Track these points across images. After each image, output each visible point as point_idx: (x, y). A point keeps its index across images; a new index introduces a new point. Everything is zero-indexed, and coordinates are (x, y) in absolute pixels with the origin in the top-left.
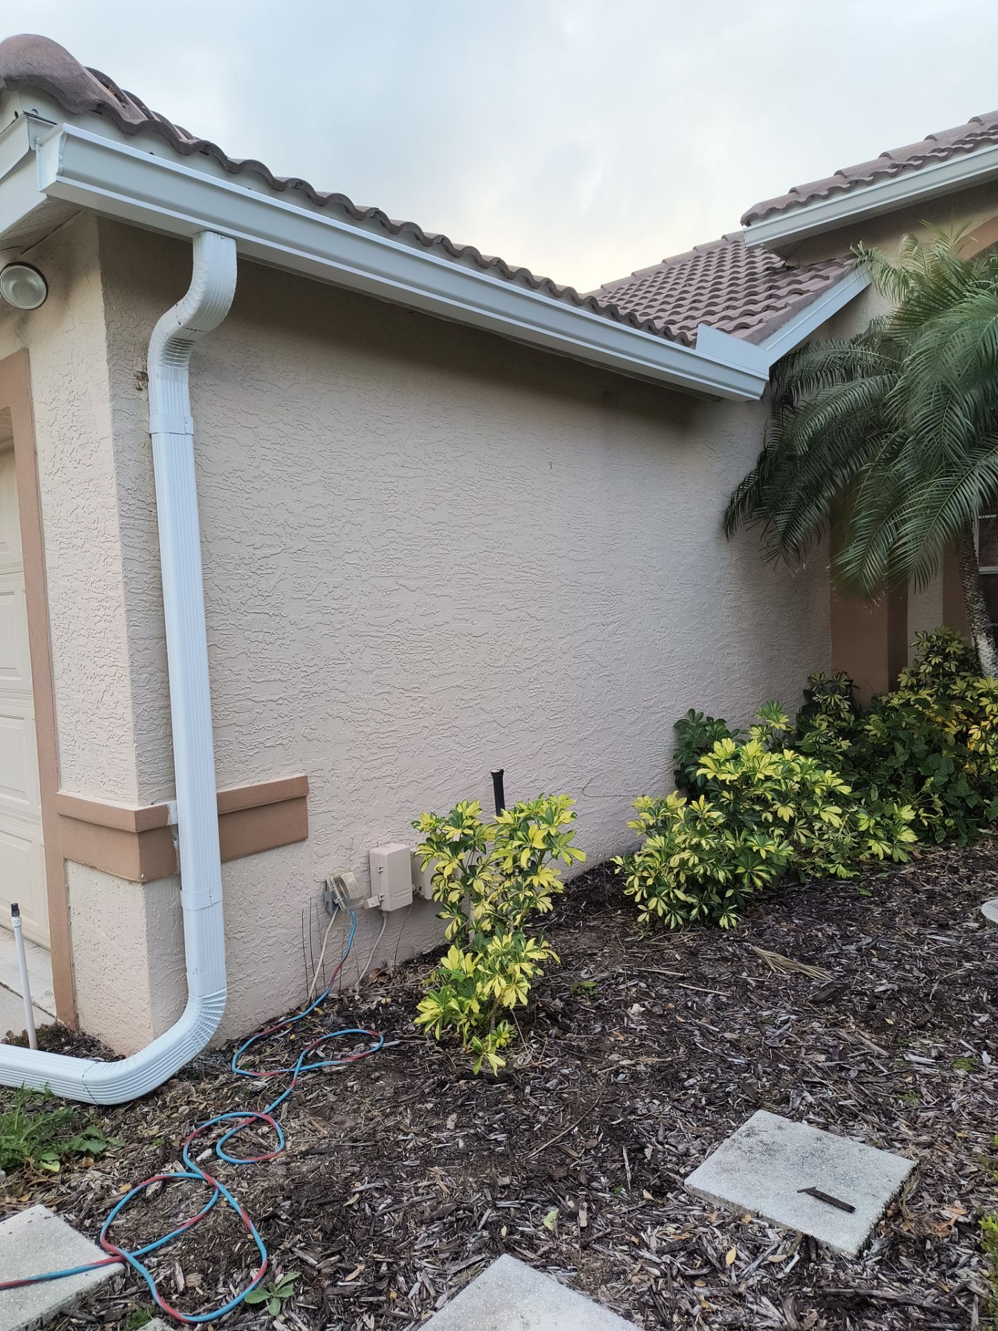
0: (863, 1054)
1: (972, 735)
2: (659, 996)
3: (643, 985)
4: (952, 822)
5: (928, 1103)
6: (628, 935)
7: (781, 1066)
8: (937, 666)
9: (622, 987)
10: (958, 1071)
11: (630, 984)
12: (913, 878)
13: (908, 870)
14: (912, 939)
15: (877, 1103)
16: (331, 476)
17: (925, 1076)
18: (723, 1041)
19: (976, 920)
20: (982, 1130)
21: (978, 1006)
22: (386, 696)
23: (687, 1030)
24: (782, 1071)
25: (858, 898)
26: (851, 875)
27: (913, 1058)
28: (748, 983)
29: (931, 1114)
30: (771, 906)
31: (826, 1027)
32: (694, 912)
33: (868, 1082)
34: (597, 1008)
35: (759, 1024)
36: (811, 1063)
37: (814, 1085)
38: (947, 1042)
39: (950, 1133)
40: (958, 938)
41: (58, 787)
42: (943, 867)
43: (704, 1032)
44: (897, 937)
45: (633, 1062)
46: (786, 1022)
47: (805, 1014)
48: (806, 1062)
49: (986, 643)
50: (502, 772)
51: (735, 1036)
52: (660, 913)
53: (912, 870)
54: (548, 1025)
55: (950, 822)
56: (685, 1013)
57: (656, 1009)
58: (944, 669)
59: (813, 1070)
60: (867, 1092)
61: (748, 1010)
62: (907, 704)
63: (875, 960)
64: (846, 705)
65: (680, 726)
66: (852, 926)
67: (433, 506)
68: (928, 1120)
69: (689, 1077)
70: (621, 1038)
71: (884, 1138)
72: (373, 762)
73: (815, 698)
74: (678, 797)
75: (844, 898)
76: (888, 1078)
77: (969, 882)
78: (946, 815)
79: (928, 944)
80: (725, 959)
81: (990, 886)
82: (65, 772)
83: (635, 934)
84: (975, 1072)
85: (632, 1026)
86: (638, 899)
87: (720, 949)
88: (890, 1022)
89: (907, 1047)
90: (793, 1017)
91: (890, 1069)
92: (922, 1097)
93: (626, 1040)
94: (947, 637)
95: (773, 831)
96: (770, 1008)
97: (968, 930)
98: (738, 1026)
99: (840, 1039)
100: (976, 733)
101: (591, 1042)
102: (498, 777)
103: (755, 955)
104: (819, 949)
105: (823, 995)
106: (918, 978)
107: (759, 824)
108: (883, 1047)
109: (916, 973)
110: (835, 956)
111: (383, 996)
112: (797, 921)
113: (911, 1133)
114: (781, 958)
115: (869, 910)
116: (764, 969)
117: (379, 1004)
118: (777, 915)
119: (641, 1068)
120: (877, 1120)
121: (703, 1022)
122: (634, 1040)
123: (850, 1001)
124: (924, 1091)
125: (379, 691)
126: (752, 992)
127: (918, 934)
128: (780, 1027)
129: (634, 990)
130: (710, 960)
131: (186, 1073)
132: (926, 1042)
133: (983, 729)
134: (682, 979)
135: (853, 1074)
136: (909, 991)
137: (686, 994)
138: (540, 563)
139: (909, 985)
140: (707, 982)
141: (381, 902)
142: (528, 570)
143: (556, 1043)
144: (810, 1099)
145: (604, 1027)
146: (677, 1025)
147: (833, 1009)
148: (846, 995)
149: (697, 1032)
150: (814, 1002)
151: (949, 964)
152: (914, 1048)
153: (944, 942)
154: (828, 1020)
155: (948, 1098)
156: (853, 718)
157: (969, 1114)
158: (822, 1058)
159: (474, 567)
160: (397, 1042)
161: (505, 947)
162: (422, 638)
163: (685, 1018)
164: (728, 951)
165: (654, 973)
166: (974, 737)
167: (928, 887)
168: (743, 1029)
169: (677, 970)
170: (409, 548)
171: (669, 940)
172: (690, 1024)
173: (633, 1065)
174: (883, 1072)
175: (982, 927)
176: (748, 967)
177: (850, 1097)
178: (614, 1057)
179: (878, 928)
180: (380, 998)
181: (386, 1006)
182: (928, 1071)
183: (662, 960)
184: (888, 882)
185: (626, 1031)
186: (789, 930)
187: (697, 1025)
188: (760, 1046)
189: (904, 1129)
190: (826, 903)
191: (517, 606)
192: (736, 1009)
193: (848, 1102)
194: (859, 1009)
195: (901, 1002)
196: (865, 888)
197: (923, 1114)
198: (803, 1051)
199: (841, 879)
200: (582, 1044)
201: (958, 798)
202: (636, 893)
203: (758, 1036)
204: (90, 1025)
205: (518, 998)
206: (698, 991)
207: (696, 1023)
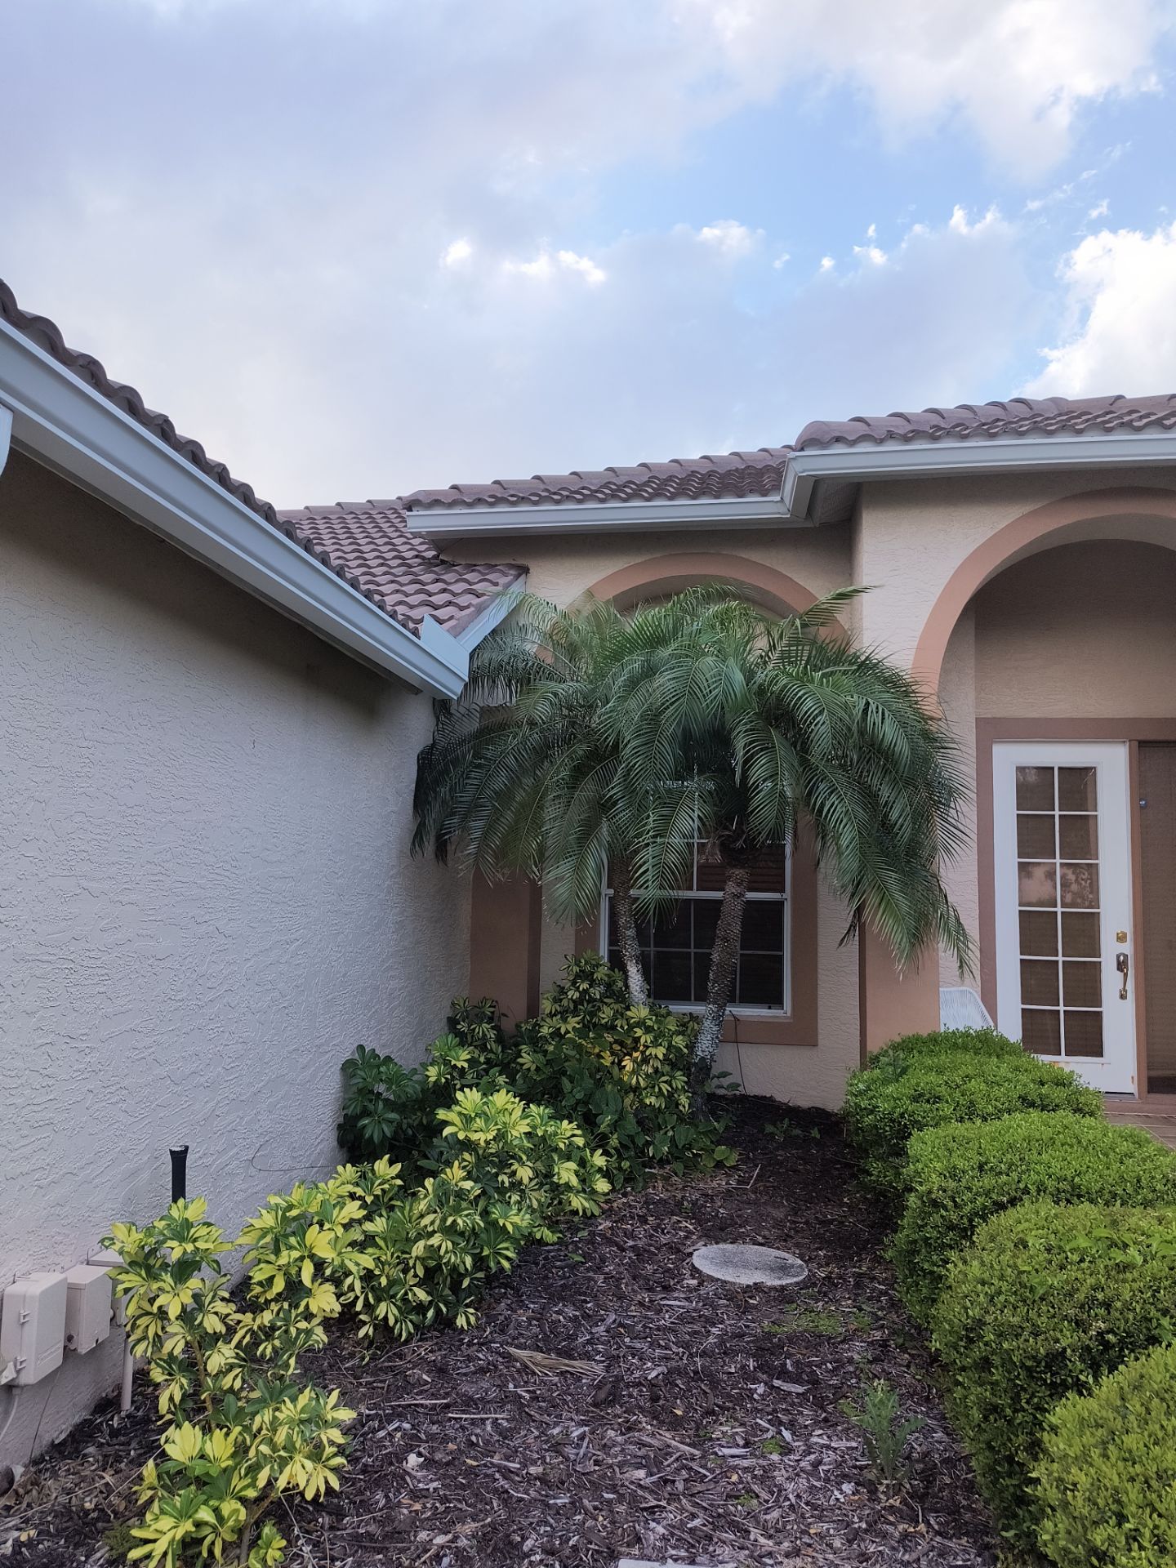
0: (677, 1459)
1: (625, 1066)
2: (431, 1437)
3: (407, 1426)
4: (628, 1164)
5: (767, 1501)
7: (606, 1495)
8: (585, 991)
9: (381, 1434)
10: (772, 1457)
11: (391, 1428)
12: (612, 1234)
13: (604, 1225)
14: (649, 1309)
15: (719, 1515)
16: (18, 731)
17: (746, 1469)
18: (530, 1479)
19: (693, 1278)
20: (827, 1519)
21: (747, 1376)
22: (48, 1048)
23: (486, 1476)
24: (609, 1501)
25: (574, 1267)
26: (555, 1239)
27: (727, 1451)
28: (521, 1397)
29: (775, 1514)
30: (497, 1291)
31: (622, 1434)
32: (430, 1314)
33: (699, 1492)
34: (364, 1472)
35: (556, 1447)
36: (632, 1483)
37: (651, 1510)
38: (743, 1424)
39: (804, 1532)
40: (687, 1299)
42: (632, 1218)
43: (507, 1473)
44: (633, 1308)
45: (450, 1536)
46: (582, 1437)
47: (595, 1422)
48: (627, 1483)
49: (635, 971)
50: (185, 1149)
51: (540, 1469)
52: (391, 1322)
53: (609, 1224)
54: (311, 1513)
55: (625, 1164)
56: (473, 1453)
57: (438, 1456)
58: (590, 996)
59: (640, 1492)
60: (704, 1504)
61: (537, 1433)
62: (557, 1033)
63: (627, 1340)
64: (492, 1034)
65: (348, 1068)
66: (585, 1302)
67: (132, 784)
68: (777, 1522)
69: (524, 1538)
70: (417, 1507)
71: (751, 1557)
72: (22, 1150)
73: (459, 1027)
74: (391, 1163)
75: (562, 1268)
76: (715, 1481)
77: (663, 1233)
78: (620, 1158)
79: (667, 1311)
80: (482, 1371)
81: (682, 1234)
84: (786, 1454)
85: (421, 1485)
86: (359, 1306)
87: (469, 1359)
88: (679, 1413)
89: (711, 1439)
90: (587, 1429)
91: (712, 1471)
92: (758, 1496)
93: (424, 1507)
94: (593, 962)
95: (510, 1197)
96: (556, 1424)
97: (690, 1290)
98: (536, 1456)
99: (644, 1446)
100: (628, 1063)
101: (381, 1523)
102: (179, 1159)
103: (509, 1358)
104: (572, 1338)
105: (602, 1395)
106: (678, 1354)
107: (497, 1190)
108: (689, 1445)
109: (675, 1348)
110: (589, 1342)
111: (19, 1529)
112: (532, 1306)
113: (771, 1543)
114: (539, 1356)
115: (590, 1279)
116: (527, 1374)
117: (18, 1544)
118: (509, 1302)
119: (463, 1542)
120: (732, 1537)
121: (496, 1459)
122: (434, 1504)
123: (630, 1396)
124: (755, 1488)
125: (40, 1042)
126: (528, 1406)
127: (651, 1301)
128: (579, 1446)
129: (399, 1435)
130: (465, 1375)
132: (724, 1429)
133: (635, 1061)
134: (447, 1406)
135: (680, 1486)
136: (679, 1371)
137: (463, 1428)
138: (234, 864)
139: (674, 1364)
140: (476, 1404)
141: (18, 1372)
142: (223, 872)
143: (336, 1536)
144: (661, 1530)
145: (386, 1496)
146: (471, 1472)
147: (618, 1410)
148: (622, 1390)
149: (497, 1476)
150: (595, 1405)
151: (695, 1332)
152: (718, 1439)
153: (679, 1307)
154: (619, 1424)
155: (780, 1491)
156: (500, 1049)
157: (807, 1504)
158: (641, 1473)
159: (167, 865)
162: (99, 963)
163: (475, 1458)
164: (481, 1360)
165: (410, 1405)
166: (627, 1068)
167: (631, 1243)
168: (543, 1458)
169: (434, 1396)
170: (98, 837)
171: (401, 1356)
172: (485, 1465)
173: (452, 1541)
174: (706, 1476)
175: (700, 1284)
176: (511, 1375)
177: (693, 1516)
178: (423, 1536)
179: (611, 1301)
180: (16, 1534)
181: (30, 1544)
182: (746, 1463)
183: (408, 1387)
184: (592, 1242)
185: (416, 1495)
186: (529, 1320)
187: (493, 1466)
188: (572, 1475)
189: (762, 1540)
190: (546, 1277)
191: (207, 918)
192: (523, 1433)
193: (697, 1522)
194: (642, 1404)
195: (677, 1386)
196: (575, 1251)
197: (768, 1517)
198: (617, 1470)
199: (547, 1244)
200: (372, 1528)
201: (628, 1136)
202: (357, 1298)
203: (562, 1463)
205: (327, 1482)
206: (472, 1419)
207: (491, 1463)
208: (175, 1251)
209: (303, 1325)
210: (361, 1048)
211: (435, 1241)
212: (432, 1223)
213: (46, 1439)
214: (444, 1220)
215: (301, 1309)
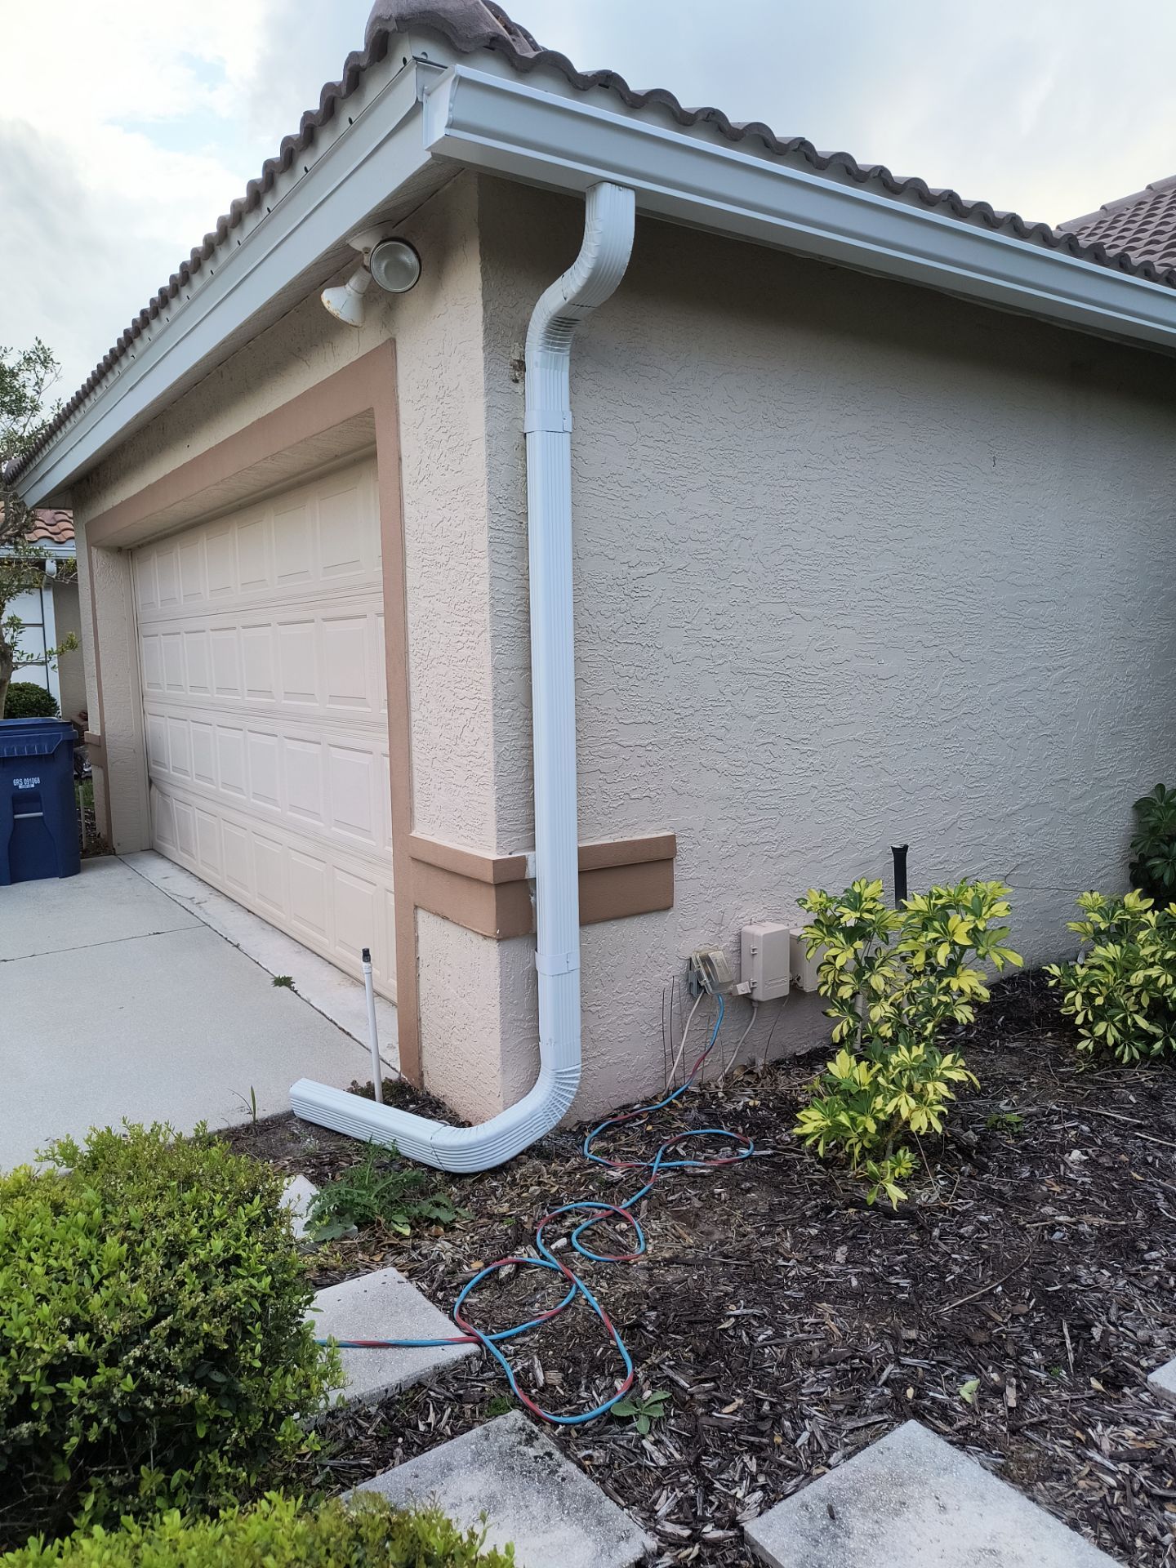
2: (1107, 1144)
3: (1085, 1128)
6: (1063, 1065)
9: (1057, 1127)
11: (1067, 1125)
16: (720, 479)
22: (770, 747)
23: (1146, 1191)
32: (1158, 1045)
34: (1023, 1148)
41: (411, 828)
45: (1073, 1220)
50: (906, 847)
52: (1110, 1041)
54: (959, 1160)
56: (1143, 1170)
57: (1102, 1160)
65: (1142, 807)
67: (840, 515)
69: (1151, 1249)
70: (1057, 1189)
72: (751, 825)
74: (1142, 897)
82: (417, 814)
83: (1072, 1064)
85: (1071, 1176)
86: (1079, 1020)
93: (1063, 1192)
101: (1016, 1188)
102: (900, 855)
111: (751, 1098)
117: (746, 1105)
119: (1084, 1228)
121: (1169, 1184)
122: (1074, 1193)
125: (762, 741)
129: (1073, 1133)
131: (534, 1151)
134: (1139, 1127)
137: (1145, 1147)
138: (970, 588)
140: (1173, 1134)
141: (752, 989)
142: (956, 597)
143: (971, 1183)
145: (1032, 1172)
146: (1134, 1184)
149: (1159, 1195)
159: (885, 592)
160: (770, 1152)
161: (915, 1059)
162: (816, 678)
163: (1143, 1175)
165: (1100, 1115)
169: (1132, 1115)
170: (806, 567)
171: (1119, 1076)
172: (1150, 1183)
173: (1074, 1224)
178: (1048, 1210)
180: (748, 1100)
181: (754, 1109)
183: (1110, 1100)
185: (1062, 1180)
187: (1160, 1186)
191: (937, 642)
200: (1005, 1189)
202: (1077, 1013)
204: (436, 1084)
205: (930, 1124)
206: (1161, 1144)
207: (1158, 1184)
208: (850, 918)
209: (944, 998)
210: (1161, 787)
211: (1154, 972)
212: (1153, 954)
213: (790, 1050)
214: (1164, 953)
215: (944, 984)
